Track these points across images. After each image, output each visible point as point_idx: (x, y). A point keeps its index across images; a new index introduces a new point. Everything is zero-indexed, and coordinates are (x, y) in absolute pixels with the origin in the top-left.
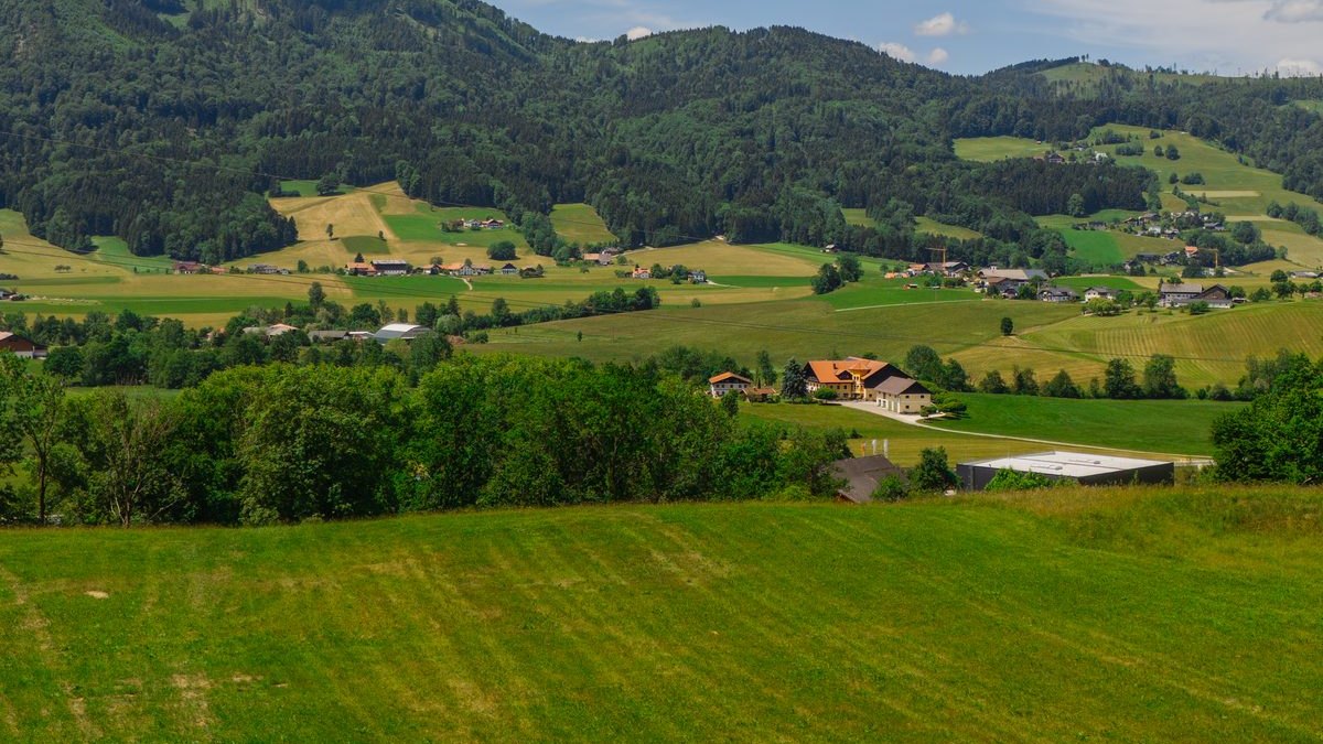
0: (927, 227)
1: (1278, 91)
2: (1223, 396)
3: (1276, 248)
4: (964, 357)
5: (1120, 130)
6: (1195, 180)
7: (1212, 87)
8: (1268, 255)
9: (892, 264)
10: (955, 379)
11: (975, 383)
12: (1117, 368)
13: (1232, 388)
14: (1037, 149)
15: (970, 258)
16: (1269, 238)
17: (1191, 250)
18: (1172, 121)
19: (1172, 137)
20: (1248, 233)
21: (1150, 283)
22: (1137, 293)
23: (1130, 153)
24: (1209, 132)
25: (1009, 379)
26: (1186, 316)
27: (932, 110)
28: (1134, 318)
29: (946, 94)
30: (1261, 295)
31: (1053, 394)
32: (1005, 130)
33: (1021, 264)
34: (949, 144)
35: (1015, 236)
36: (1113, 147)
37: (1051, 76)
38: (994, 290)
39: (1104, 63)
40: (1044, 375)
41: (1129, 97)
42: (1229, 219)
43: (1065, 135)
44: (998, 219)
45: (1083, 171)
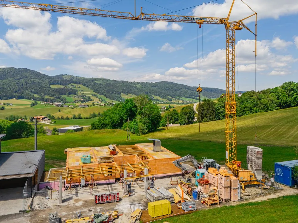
0: (46, 97)
1: (93, 80)
2: (87, 118)
3: (93, 99)
4: (54, 115)
5: (73, 84)
6: (82, 91)
7: (85, 79)
8: (92, 100)
9: (42, 102)
10: (53, 118)
11: (56, 118)
12: (74, 115)
13: (88, 117)
14: (62, 87)
15: (53, 101)
16: (92, 98)
17: (82, 100)
18: (80, 83)
19: (80, 85)
20: (89, 98)
21: (77, 104)
22: (76, 106)
23: (74, 87)
24: (85, 85)
25: (60, 118)
26: (82, 108)
27: (47, 81)
28: (76, 109)
29: (49, 79)
30: (91, 106)
31: (66, 119)
32: (58, 84)
33: (60, 102)
34: (49, 85)
35: (59, 98)
36: (72, 86)
37: (64, 77)
38: (57, 106)
39: (71, 75)
40: (65, 117)
41: (74, 80)
42: (87, 96)
43: (66, 85)
44: (57, 96)
45: (68, 89)
